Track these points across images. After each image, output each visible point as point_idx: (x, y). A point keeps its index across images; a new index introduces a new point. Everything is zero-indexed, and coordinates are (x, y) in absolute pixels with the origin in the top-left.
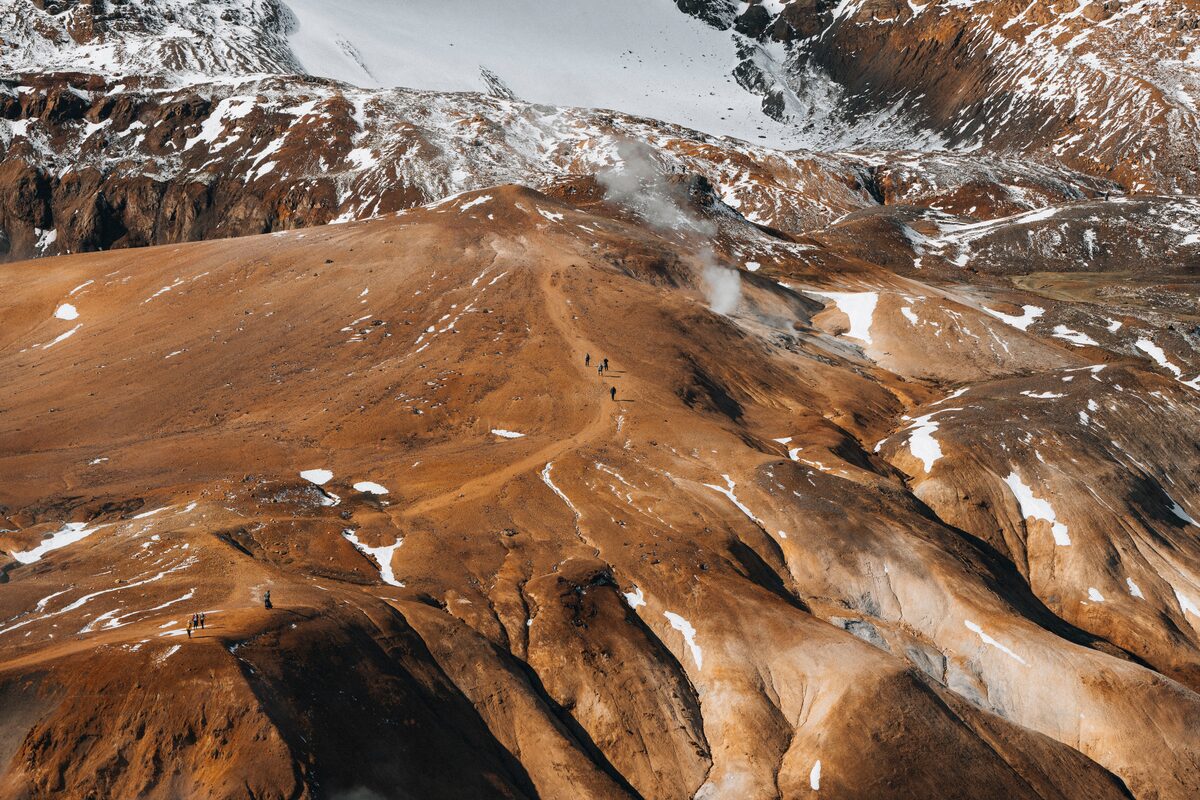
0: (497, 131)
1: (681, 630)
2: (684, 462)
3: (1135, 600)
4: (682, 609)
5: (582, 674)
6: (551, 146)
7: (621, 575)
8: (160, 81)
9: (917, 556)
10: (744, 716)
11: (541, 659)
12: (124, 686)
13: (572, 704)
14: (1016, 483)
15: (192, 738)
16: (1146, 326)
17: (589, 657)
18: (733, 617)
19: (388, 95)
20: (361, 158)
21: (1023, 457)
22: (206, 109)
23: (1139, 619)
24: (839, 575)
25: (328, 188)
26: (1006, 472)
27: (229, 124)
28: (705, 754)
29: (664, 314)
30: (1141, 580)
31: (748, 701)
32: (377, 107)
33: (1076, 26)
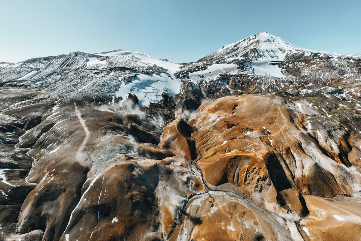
0: (267, 79)
1: (295, 155)
2: (293, 131)
3: (328, 145)
4: (296, 153)
5: (287, 159)
6: (270, 80)
7: (290, 148)
8: (247, 75)
9: (314, 146)
10: (300, 165)
11: (284, 156)
12: (256, 162)
13: (286, 161)
14: (318, 132)
15: (261, 169)
16: (323, 107)
17: (288, 157)
18: (300, 155)
19: (260, 76)
20: (258, 81)
21: (319, 129)
22: (249, 77)
23: (328, 147)
24: (306, 146)
25: (256, 82)
26: (317, 130)
27: (250, 78)
28: (296, 167)
29: (287, 109)
30: (329, 143)
31: (301, 163)
32: (259, 77)
33: (309, 69)
